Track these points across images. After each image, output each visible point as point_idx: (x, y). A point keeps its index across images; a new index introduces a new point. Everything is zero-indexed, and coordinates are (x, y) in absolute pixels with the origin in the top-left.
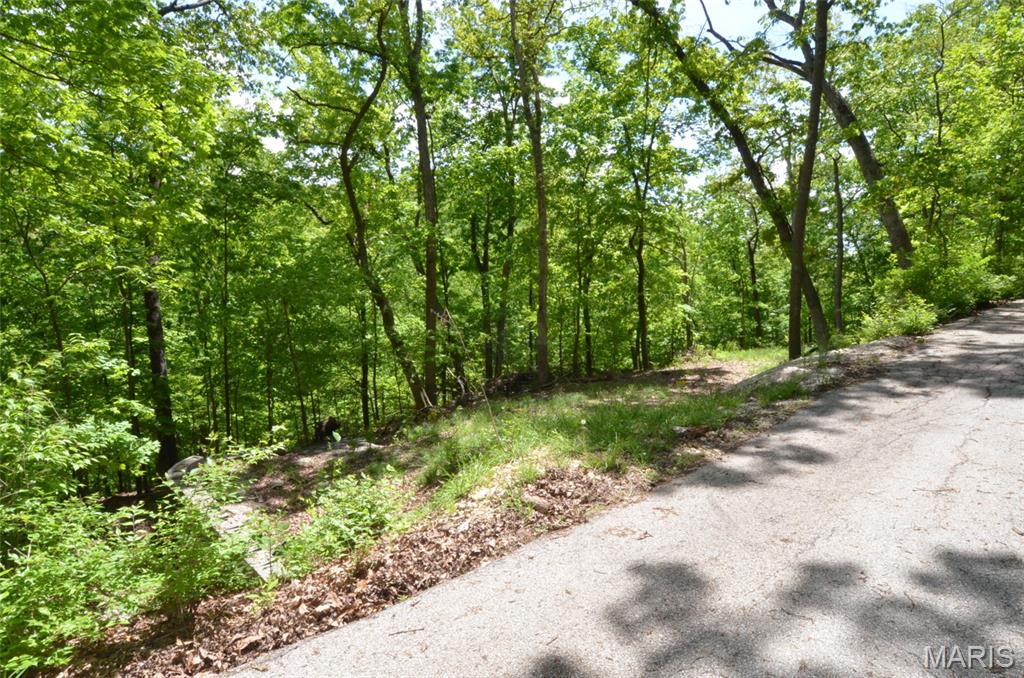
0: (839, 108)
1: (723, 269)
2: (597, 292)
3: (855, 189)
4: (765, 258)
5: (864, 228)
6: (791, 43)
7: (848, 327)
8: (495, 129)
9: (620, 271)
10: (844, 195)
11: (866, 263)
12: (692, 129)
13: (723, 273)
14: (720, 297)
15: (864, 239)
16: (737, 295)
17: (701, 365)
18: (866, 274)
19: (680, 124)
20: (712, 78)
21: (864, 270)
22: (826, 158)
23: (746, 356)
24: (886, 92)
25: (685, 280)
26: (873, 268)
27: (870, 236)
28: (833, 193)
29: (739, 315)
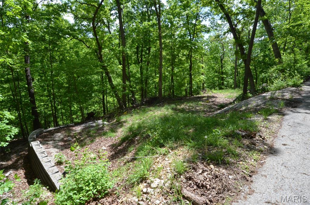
8: (144, 17)
17: (208, 95)
23: (222, 92)
25: (203, 68)
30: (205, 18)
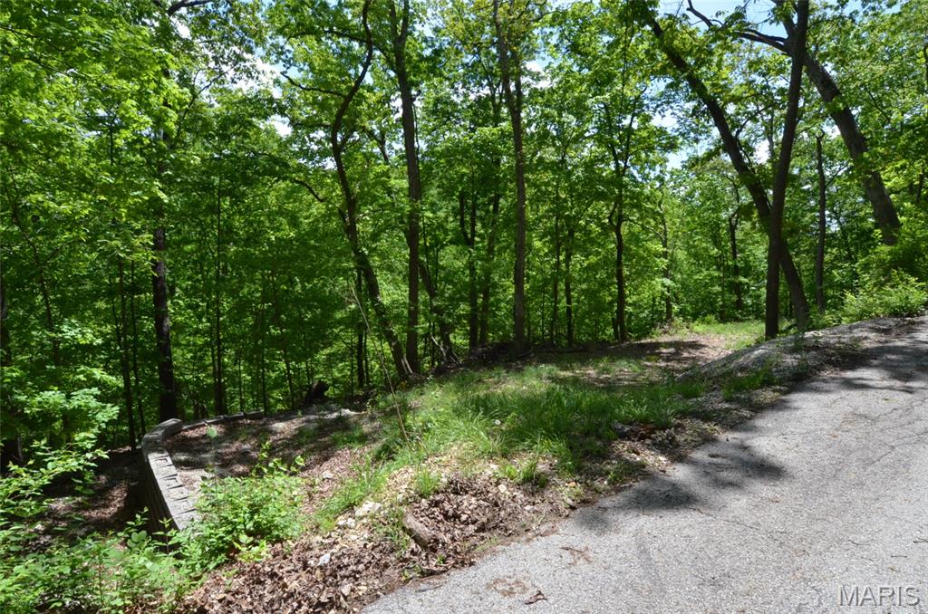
0: (822, 82)
1: (704, 245)
2: (579, 266)
3: (838, 167)
4: (746, 234)
5: (847, 206)
6: (773, 18)
7: (829, 301)
8: (483, 112)
9: (600, 245)
10: (827, 173)
11: (849, 240)
12: (672, 108)
13: (703, 248)
14: (701, 271)
15: (848, 216)
16: (718, 269)
17: (677, 338)
18: (848, 250)
19: (659, 103)
20: (689, 53)
21: (847, 246)
22: (809, 136)
23: (724, 330)
24: (871, 69)
25: (665, 255)
26: (856, 245)
27: (853, 213)
28: (816, 171)
29: (719, 289)
30: (659, 109)
